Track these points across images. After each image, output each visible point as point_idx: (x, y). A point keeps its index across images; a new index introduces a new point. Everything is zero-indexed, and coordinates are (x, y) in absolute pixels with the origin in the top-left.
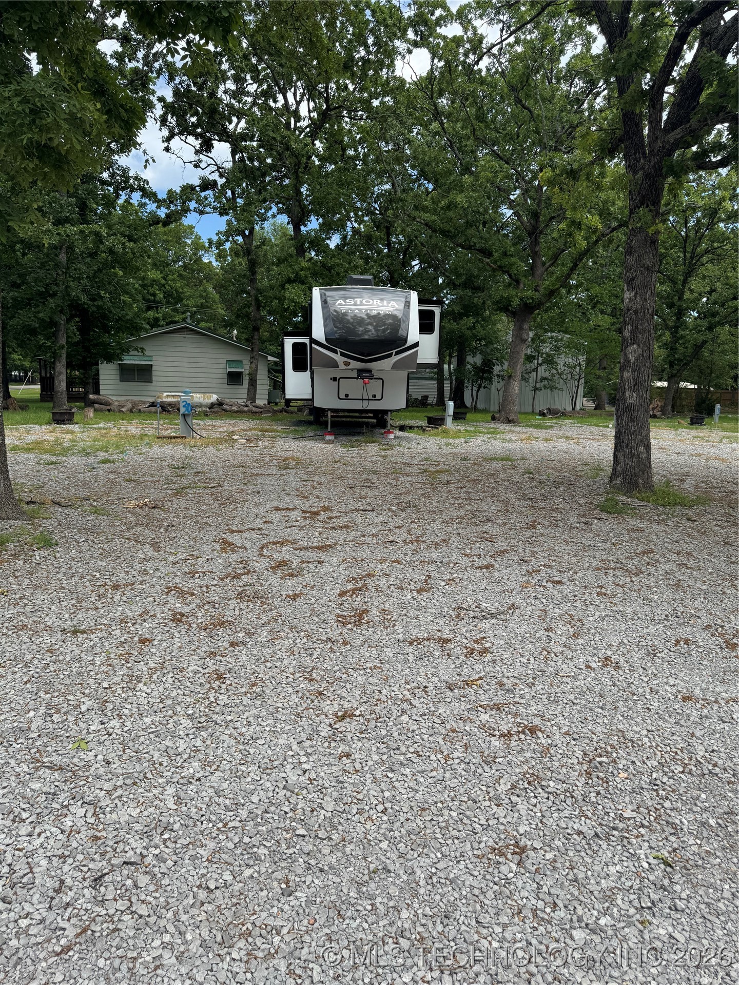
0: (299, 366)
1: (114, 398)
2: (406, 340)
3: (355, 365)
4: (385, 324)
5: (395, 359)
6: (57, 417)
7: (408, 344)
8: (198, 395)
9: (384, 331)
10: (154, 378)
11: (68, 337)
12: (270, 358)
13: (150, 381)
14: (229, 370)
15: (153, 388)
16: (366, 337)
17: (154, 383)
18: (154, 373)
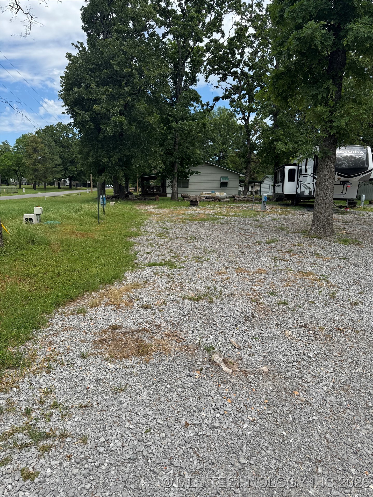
0: (291, 179)
1: (191, 195)
2: (367, 168)
3: (343, 179)
4: (351, 161)
5: (362, 176)
6: (193, 203)
7: (369, 169)
8: (218, 193)
9: (352, 164)
10: (189, 186)
11: (178, 169)
12: (241, 175)
13: (187, 187)
14: (222, 181)
15: (188, 190)
16: (344, 167)
17: (189, 188)
18: (189, 183)
